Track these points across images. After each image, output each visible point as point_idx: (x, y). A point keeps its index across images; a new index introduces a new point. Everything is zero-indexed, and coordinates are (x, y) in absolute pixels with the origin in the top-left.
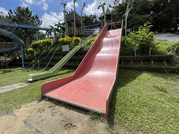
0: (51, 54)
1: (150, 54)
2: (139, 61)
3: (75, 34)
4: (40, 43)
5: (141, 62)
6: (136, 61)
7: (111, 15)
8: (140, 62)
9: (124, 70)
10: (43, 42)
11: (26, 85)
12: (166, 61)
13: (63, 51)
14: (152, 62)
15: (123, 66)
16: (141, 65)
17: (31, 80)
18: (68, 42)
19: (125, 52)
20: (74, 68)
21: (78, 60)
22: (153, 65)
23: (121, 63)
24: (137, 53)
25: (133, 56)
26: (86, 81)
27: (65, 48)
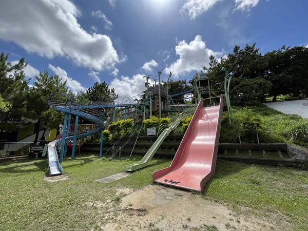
0: (133, 139)
1: (258, 142)
2: (247, 150)
3: (160, 110)
4: (119, 124)
5: (250, 151)
6: (243, 150)
7: (207, 80)
8: (248, 152)
9: (228, 162)
10: (123, 123)
11: (128, 175)
12: (282, 151)
13: (148, 134)
14: (264, 152)
15: (226, 157)
16: (250, 155)
17: (130, 170)
18: (155, 123)
19: (228, 137)
20: (169, 157)
21: (168, 147)
22: (265, 156)
23: (224, 153)
24: (242, 140)
25: (238, 144)
26: (183, 173)
27: (151, 131)
